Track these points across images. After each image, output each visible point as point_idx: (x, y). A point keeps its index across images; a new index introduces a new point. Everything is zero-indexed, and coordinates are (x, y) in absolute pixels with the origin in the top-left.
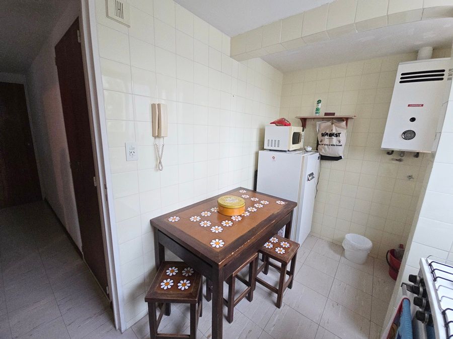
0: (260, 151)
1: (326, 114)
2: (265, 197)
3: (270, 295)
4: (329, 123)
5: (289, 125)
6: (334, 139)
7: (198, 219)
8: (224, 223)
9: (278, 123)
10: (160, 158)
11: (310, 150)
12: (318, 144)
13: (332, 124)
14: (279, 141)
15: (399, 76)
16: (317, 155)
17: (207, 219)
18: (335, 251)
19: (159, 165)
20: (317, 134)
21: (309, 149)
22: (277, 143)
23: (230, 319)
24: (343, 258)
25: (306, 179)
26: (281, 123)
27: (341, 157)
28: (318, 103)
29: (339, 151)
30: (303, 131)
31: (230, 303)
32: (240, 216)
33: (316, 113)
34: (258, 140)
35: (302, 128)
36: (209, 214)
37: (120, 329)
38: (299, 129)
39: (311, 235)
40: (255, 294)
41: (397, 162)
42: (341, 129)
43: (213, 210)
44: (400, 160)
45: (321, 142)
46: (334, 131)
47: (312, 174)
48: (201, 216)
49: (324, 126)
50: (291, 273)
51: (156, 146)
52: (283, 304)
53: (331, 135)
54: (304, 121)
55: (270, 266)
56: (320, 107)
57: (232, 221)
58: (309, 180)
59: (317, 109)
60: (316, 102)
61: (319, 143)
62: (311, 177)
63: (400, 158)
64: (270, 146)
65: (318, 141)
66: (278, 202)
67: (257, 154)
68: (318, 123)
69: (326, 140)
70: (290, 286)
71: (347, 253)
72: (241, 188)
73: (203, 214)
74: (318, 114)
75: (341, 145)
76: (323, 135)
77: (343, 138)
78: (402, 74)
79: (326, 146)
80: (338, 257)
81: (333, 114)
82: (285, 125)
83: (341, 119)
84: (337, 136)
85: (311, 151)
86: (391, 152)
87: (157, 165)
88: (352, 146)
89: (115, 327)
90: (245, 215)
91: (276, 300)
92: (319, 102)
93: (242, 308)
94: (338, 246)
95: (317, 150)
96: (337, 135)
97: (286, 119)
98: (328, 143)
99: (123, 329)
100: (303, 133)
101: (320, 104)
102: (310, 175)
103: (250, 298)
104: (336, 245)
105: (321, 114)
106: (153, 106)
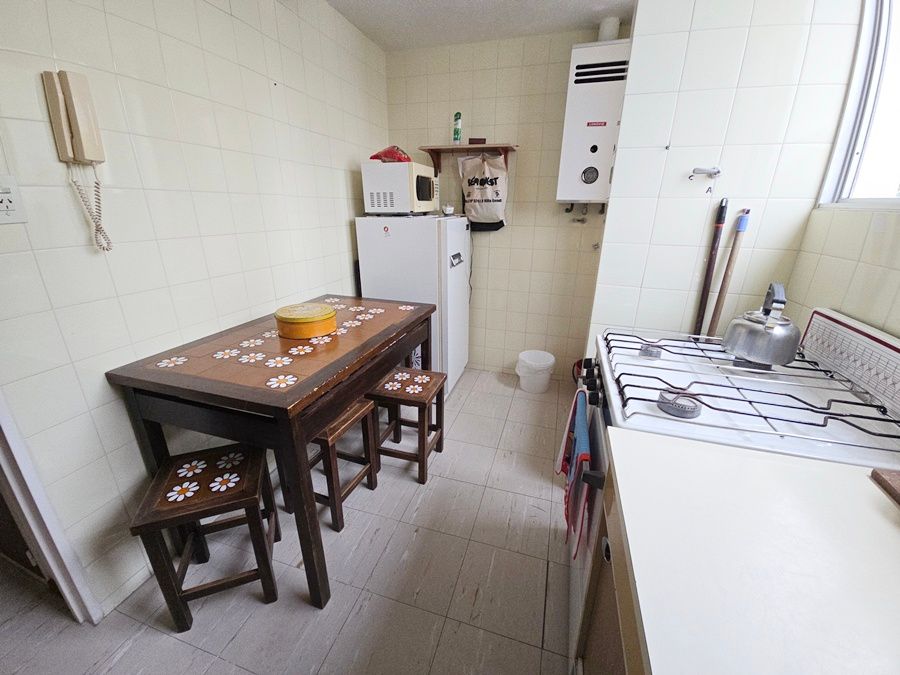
0: (357, 218)
1: (472, 141)
2: (377, 303)
3: (407, 469)
4: (478, 160)
5: (408, 160)
6: (489, 189)
7: (235, 353)
8: (294, 351)
9: (386, 156)
10: (97, 218)
11: (451, 212)
12: (464, 201)
13: (484, 160)
14: (391, 194)
15: (573, 71)
16: (464, 221)
17: (256, 350)
18: (506, 385)
19: (96, 236)
20: (460, 181)
21: (450, 210)
22: (388, 199)
23: (337, 525)
24: (518, 392)
25: (449, 264)
26: (391, 155)
27: (502, 222)
28: (456, 120)
29: (498, 212)
30: (436, 176)
31: (334, 500)
32: (329, 335)
33: (455, 139)
34: (350, 195)
35: (433, 169)
36: (259, 342)
37: (89, 619)
38: (428, 171)
39: (469, 368)
40: (380, 476)
41: (579, 224)
42: (497, 171)
43: (267, 335)
44: (582, 221)
45: (469, 196)
46: (487, 175)
47: (457, 256)
48: (240, 348)
49: (470, 165)
50: (439, 426)
51: (74, 187)
52: (429, 477)
53: (483, 182)
54: (436, 156)
55: (402, 427)
56: (459, 126)
57: (311, 345)
58: (453, 265)
59: (456, 132)
60: (453, 118)
61: (467, 199)
62: (457, 260)
63: (583, 216)
64: (376, 205)
65: (463, 195)
66: (403, 308)
67: (353, 226)
68: (461, 160)
69: (476, 192)
70: (439, 448)
71: (523, 382)
72: (328, 296)
73: (245, 344)
74: (458, 142)
75: (500, 201)
76: (471, 183)
77: (502, 185)
78: (578, 67)
79: (477, 203)
80: (510, 390)
81: (483, 141)
82: (400, 160)
83: (496, 151)
84: (492, 184)
85: (453, 215)
86: (569, 207)
87: (90, 239)
88: (518, 202)
89: (74, 619)
90: (339, 333)
91: (417, 475)
92: (458, 116)
93: (358, 502)
94: (509, 376)
95: (464, 213)
96: (493, 182)
97: (400, 147)
98: (479, 198)
99: (96, 616)
100: (435, 181)
101: (460, 121)
102: (454, 257)
103: (371, 485)
104: (508, 374)
105: (464, 143)
106: (46, 78)
